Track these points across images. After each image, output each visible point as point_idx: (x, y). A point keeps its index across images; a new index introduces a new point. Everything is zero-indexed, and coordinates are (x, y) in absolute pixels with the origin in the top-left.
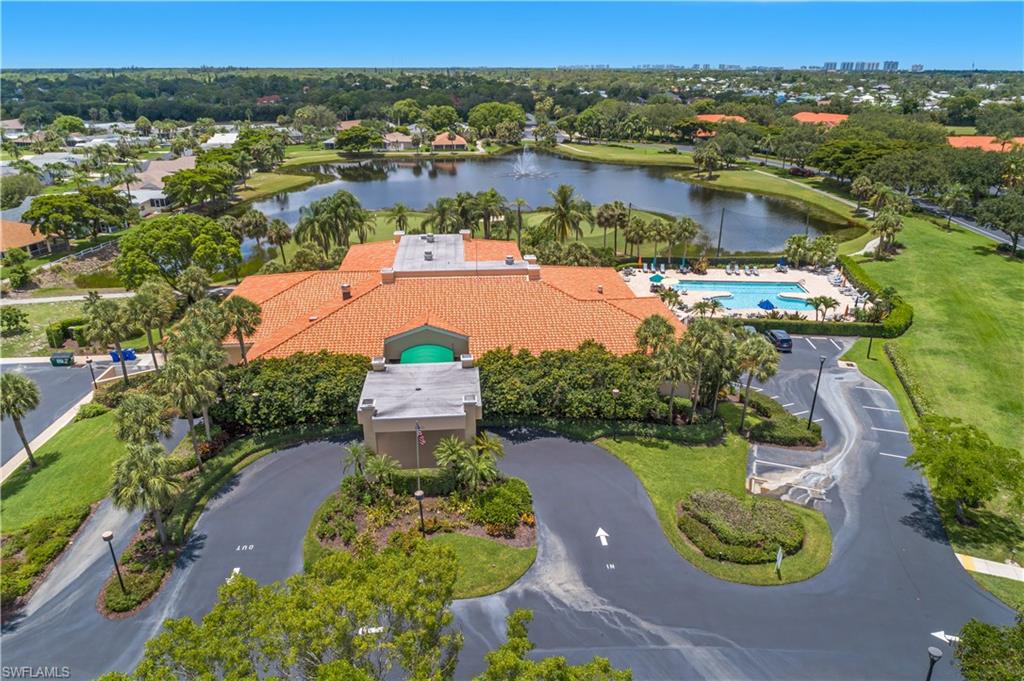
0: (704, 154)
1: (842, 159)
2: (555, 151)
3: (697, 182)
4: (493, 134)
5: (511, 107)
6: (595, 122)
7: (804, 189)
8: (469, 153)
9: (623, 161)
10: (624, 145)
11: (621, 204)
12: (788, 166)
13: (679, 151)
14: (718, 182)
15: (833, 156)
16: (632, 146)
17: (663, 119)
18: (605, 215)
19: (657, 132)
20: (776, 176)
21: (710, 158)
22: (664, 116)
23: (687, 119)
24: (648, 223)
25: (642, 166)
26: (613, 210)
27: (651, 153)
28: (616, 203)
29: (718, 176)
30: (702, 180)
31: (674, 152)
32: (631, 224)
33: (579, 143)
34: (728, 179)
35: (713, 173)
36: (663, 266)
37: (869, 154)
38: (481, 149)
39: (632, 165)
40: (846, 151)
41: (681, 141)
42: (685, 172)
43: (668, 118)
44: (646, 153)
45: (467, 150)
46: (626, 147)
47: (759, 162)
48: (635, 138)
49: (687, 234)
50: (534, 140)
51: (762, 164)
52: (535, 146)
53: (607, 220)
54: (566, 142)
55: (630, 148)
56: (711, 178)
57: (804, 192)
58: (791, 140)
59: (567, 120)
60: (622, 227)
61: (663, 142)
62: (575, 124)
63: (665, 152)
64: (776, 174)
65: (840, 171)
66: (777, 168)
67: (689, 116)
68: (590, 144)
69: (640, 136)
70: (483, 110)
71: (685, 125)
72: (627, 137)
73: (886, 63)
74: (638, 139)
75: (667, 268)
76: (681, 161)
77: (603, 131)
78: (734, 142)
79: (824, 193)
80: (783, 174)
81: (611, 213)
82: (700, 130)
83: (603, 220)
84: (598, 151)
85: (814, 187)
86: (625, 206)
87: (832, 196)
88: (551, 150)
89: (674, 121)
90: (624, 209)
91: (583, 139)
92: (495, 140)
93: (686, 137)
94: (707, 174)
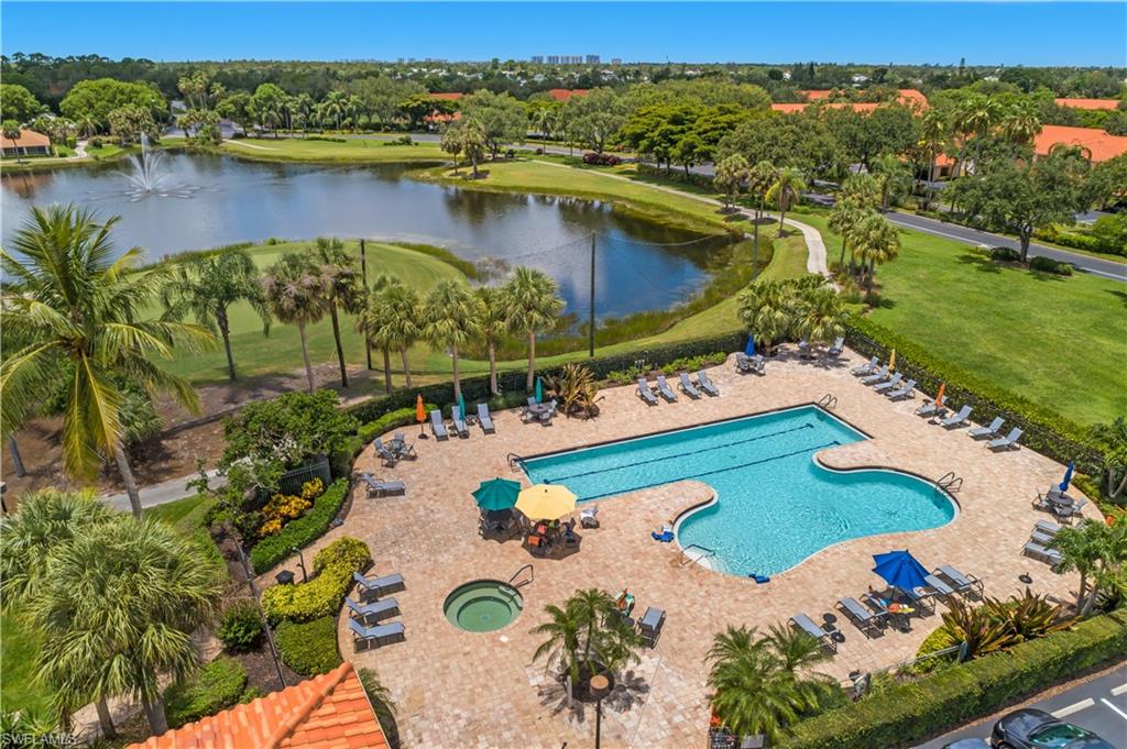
0: (461, 139)
1: (672, 133)
2: (221, 151)
3: (457, 182)
4: (104, 129)
5: (137, 87)
6: (279, 105)
7: (620, 182)
8: (56, 160)
9: (332, 159)
10: (330, 136)
11: (338, 246)
12: (578, 154)
13: (414, 141)
14: (490, 180)
15: (659, 129)
16: (343, 138)
17: (380, 98)
18: (292, 288)
19: (376, 119)
20: (569, 167)
21: (473, 144)
22: (383, 93)
23: (416, 97)
24: (423, 296)
25: (362, 166)
26: (315, 271)
27: (375, 147)
28: (322, 244)
29: (487, 172)
30: (465, 179)
31: (407, 142)
32: (377, 304)
33: (258, 138)
34: (500, 175)
35: (480, 168)
36: (482, 408)
37: (715, 123)
38: (82, 152)
39: (348, 165)
40: (676, 120)
41: (411, 128)
42: (434, 169)
43: (389, 96)
44: (365, 145)
45: (52, 155)
46: (334, 140)
47: (534, 150)
48: (346, 127)
49: (536, 316)
50: (184, 137)
51: (539, 152)
52: (185, 145)
53: (301, 302)
54: (238, 136)
55: (340, 141)
56: (478, 175)
57: (620, 186)
58: (580, 113)
59: (234, 102)
60: (351, 307)
61: (387, 131)
62: (247, 108)
63: (394, 144)
64: (565, 163)
65: (674, 151)
66: (563, 156)
67: (417, 93)
68: (277, 138)
69: (352, 124)
70: (85, 92)
71: (415, 104)
72: (333, 127)
73: (588, 57)
74: (351, 127)
75: (493, 409)
76: (422, 154)
77: (293, 117)
78: (499, 120)
79: (654, 186)
80: (575, 163)
81: (308, 280)
82: (436, 112)
83: (287, 303)
84: (291, 147)
85: (633, 179)
86: (347, 251)
87: (670, 190)
88: (212, 149)
89: (398, 102)
90: (348, 260)
91: (265, 132)
92: (110, 138)
93: (419, 123)
94: (469, 171)
